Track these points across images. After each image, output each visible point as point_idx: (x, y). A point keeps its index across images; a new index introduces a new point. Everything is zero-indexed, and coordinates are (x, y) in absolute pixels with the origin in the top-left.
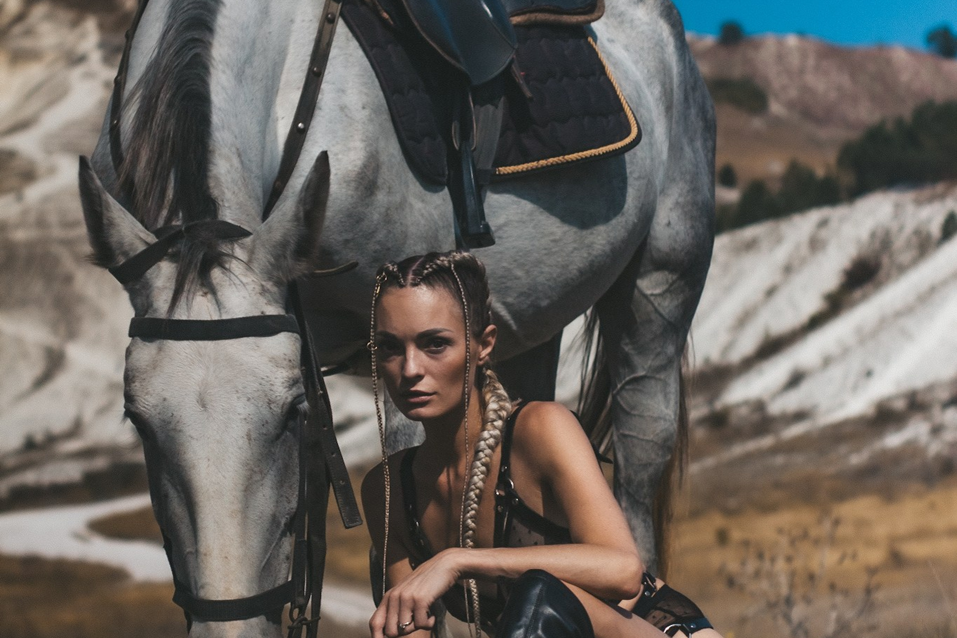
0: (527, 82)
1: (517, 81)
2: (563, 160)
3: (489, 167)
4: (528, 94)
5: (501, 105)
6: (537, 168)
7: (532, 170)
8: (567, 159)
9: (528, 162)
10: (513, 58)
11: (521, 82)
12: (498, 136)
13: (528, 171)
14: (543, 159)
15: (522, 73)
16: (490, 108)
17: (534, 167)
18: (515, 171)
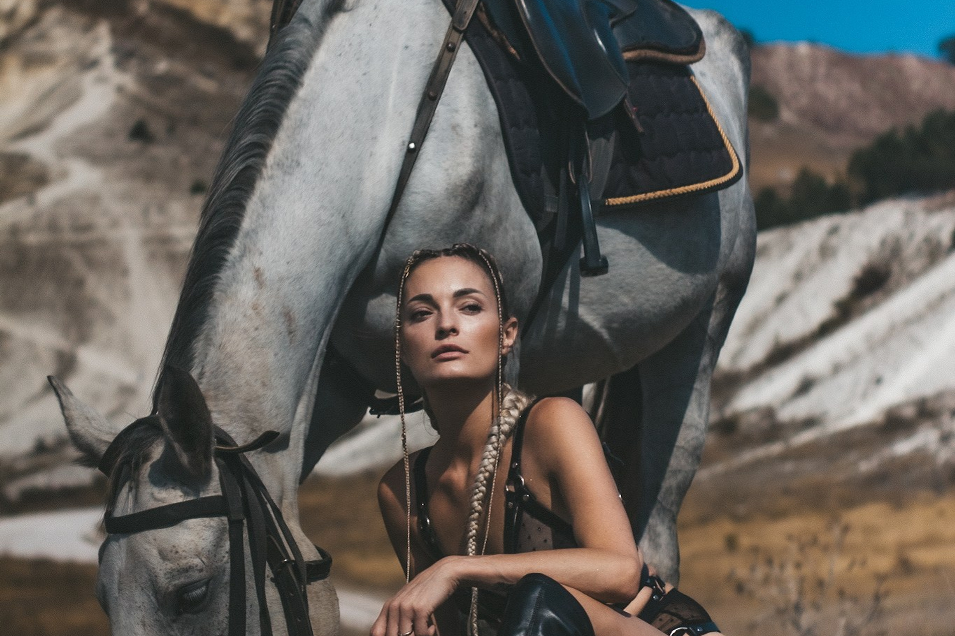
0: (638, 116)
1: (630, 116)
2: (669, 193)
3: (600, 198)
4: (640, 129)
5: (612, 139)
6: (645, 201)
7: (640, 202)
8: (674, 192)
9: (636, 194)
10: (626, 95)
11: (633, 117)
12: (609, 168)
13: (635, 203)
14: (651, 192)
15: (634, 109)
16: (603, 141)
17: (642, 200)
18: (624, 203)
